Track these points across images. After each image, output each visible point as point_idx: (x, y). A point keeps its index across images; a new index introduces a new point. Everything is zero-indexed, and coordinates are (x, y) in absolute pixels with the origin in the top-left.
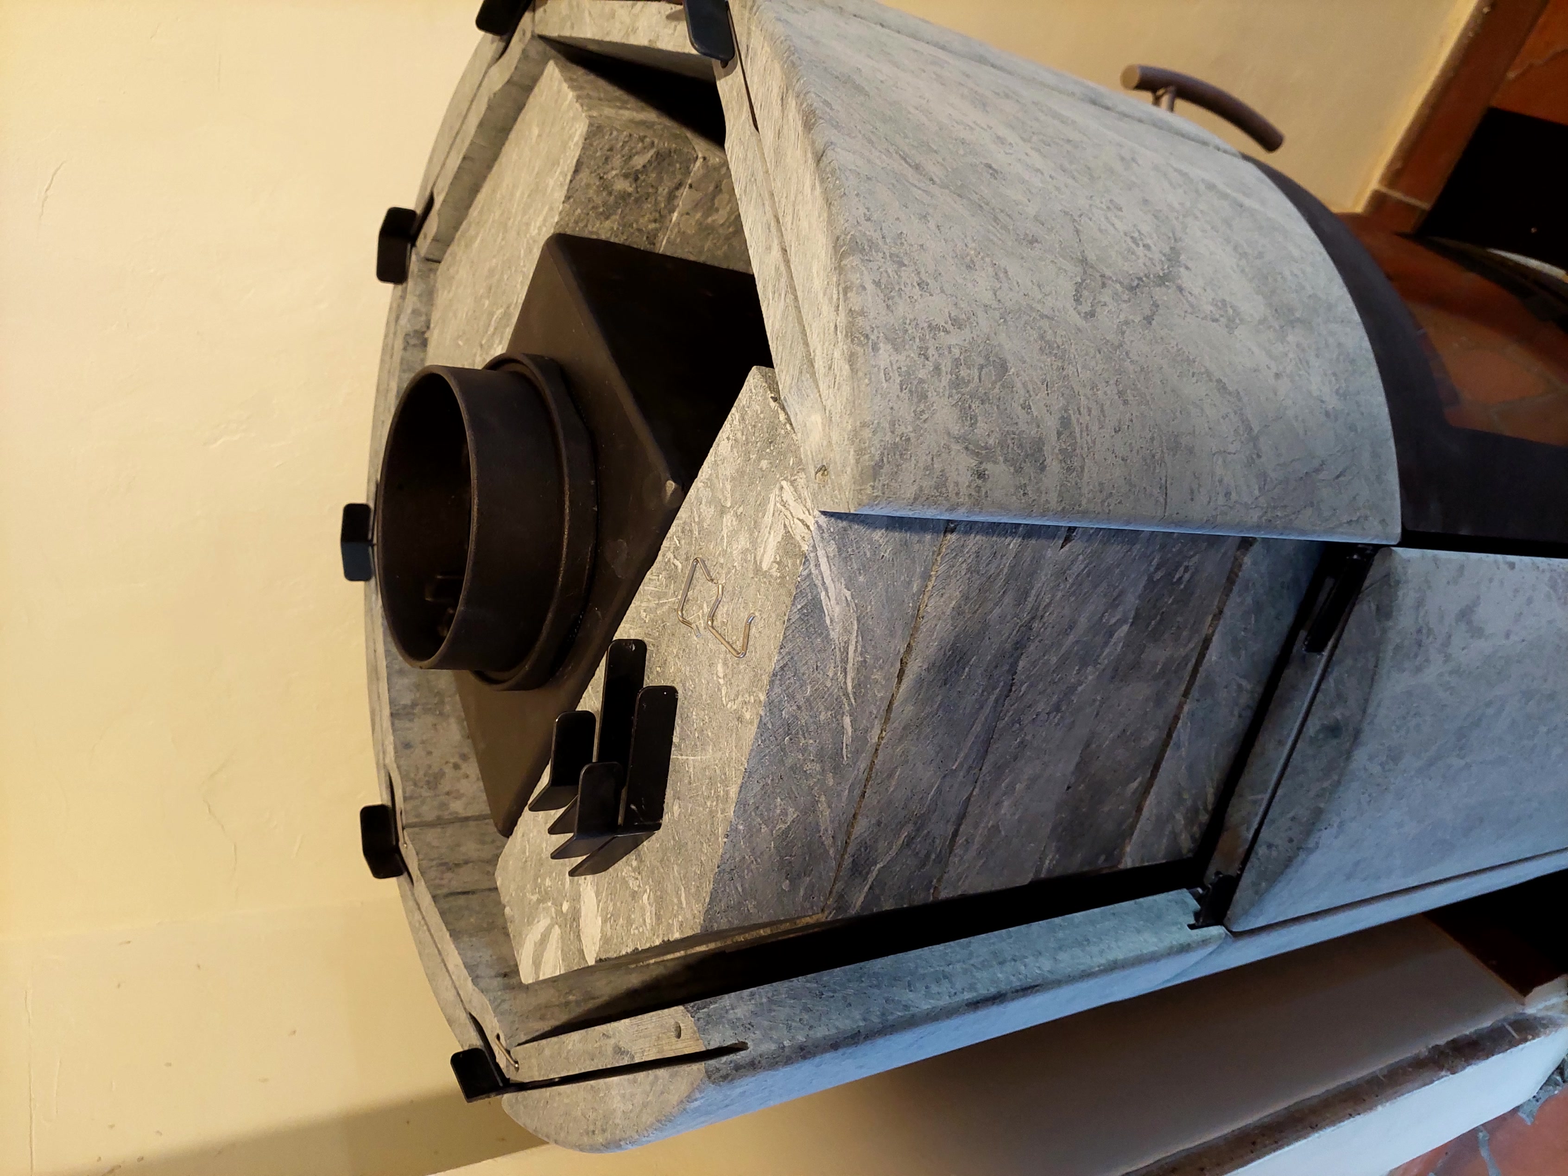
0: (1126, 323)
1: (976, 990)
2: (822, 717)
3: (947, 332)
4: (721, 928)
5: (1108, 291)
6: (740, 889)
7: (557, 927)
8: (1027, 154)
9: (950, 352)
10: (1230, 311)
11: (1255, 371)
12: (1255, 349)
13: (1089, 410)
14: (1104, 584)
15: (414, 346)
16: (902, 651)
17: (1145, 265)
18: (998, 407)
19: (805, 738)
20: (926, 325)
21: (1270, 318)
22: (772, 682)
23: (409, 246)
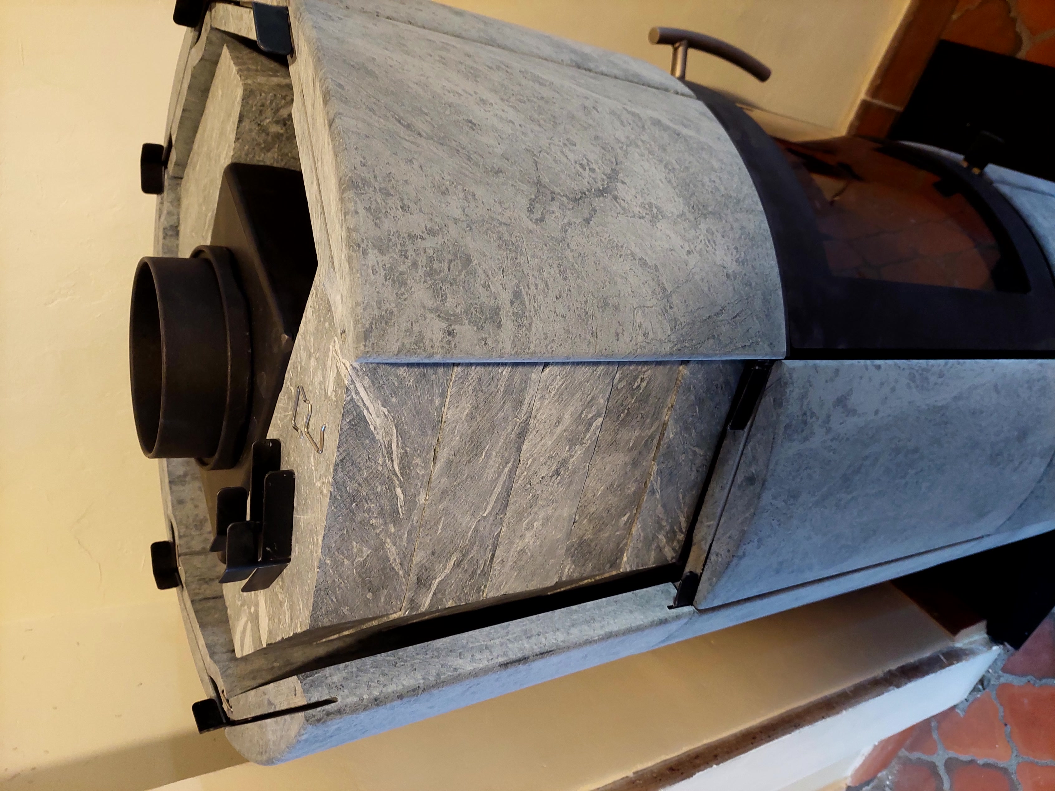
0: (569, 224)
1: (507, 656)
2: (379, 490)
3: (422, 238)
4: (324, 625)
5: (557, 203)
6: (335, 600)
7: (249, 622)
8: (503, 111)
9: (425, 252)
10: (655, 211)
11: (671, 250)
12: (673, 236)
13: (536, 286)
14: (580, 393)
15: (171, 236)
16: (434, 444)
17: (588, 183)
18: (463, 287)
19: (368, 504)
20: (406, 235)
21: (687, 213)
22: (335, 470)
23: (163, 168)
